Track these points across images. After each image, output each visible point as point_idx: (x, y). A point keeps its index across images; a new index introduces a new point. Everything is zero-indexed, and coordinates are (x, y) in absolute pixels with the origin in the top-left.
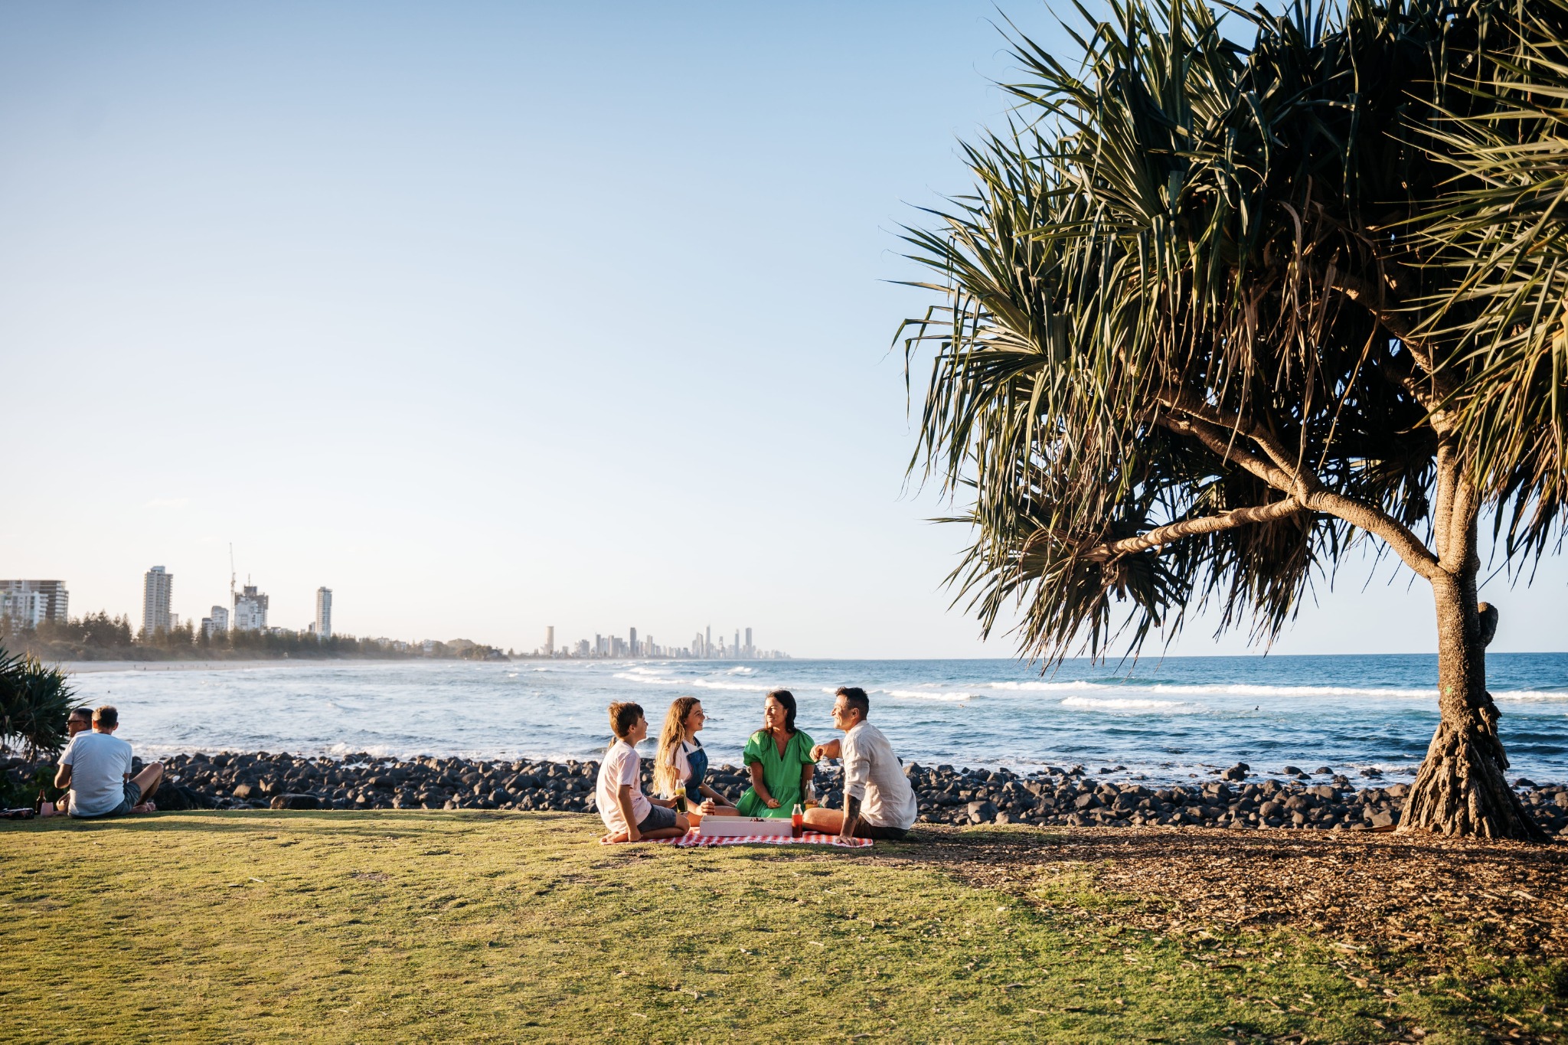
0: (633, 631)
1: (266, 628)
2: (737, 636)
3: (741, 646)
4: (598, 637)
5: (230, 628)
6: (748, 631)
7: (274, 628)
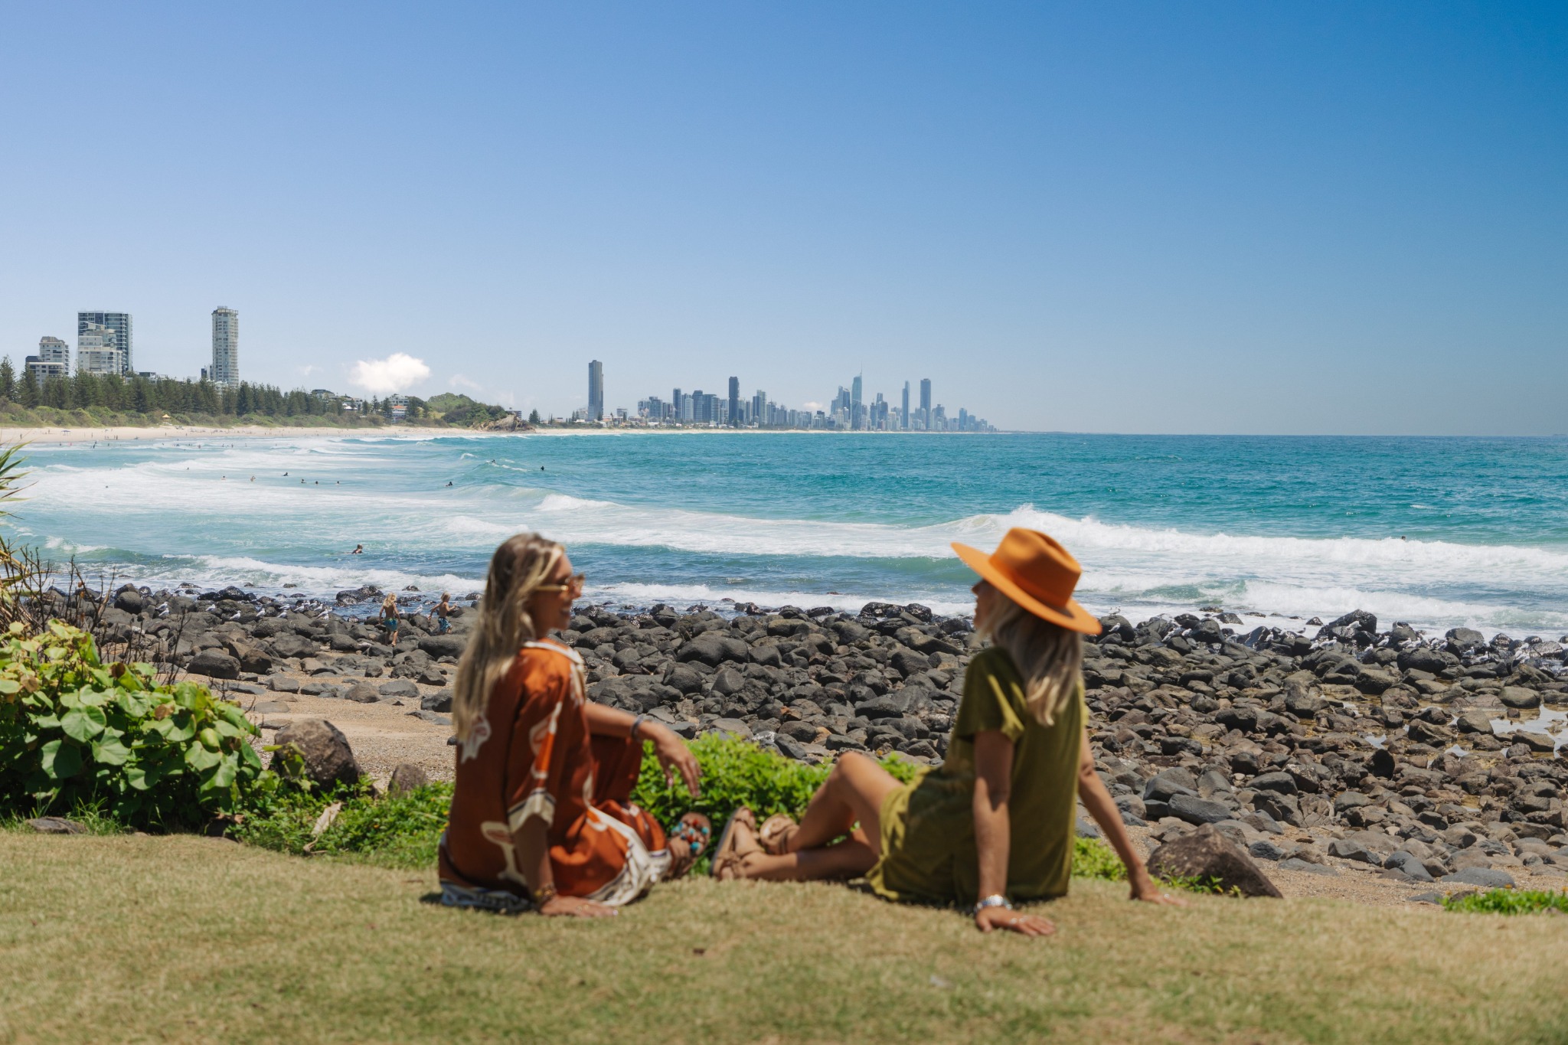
0: (734, 383)
1: (132, 375)
2: (906, 393)
3: (912, 410)
4: (677, 392)
5: (72, 374)
6: (926, 385)
7: (146, 375)
